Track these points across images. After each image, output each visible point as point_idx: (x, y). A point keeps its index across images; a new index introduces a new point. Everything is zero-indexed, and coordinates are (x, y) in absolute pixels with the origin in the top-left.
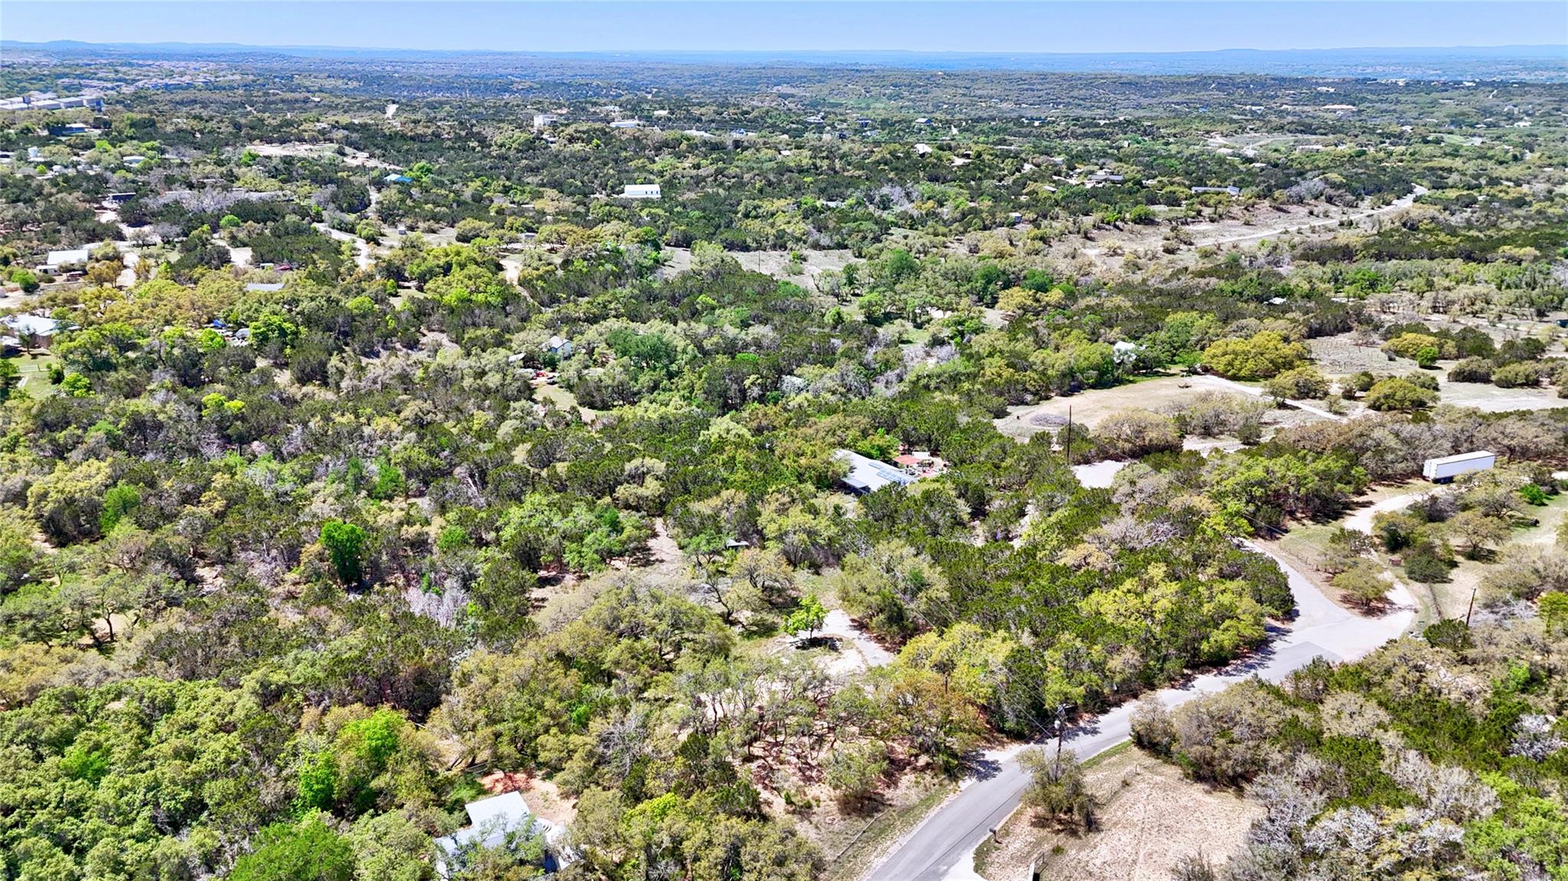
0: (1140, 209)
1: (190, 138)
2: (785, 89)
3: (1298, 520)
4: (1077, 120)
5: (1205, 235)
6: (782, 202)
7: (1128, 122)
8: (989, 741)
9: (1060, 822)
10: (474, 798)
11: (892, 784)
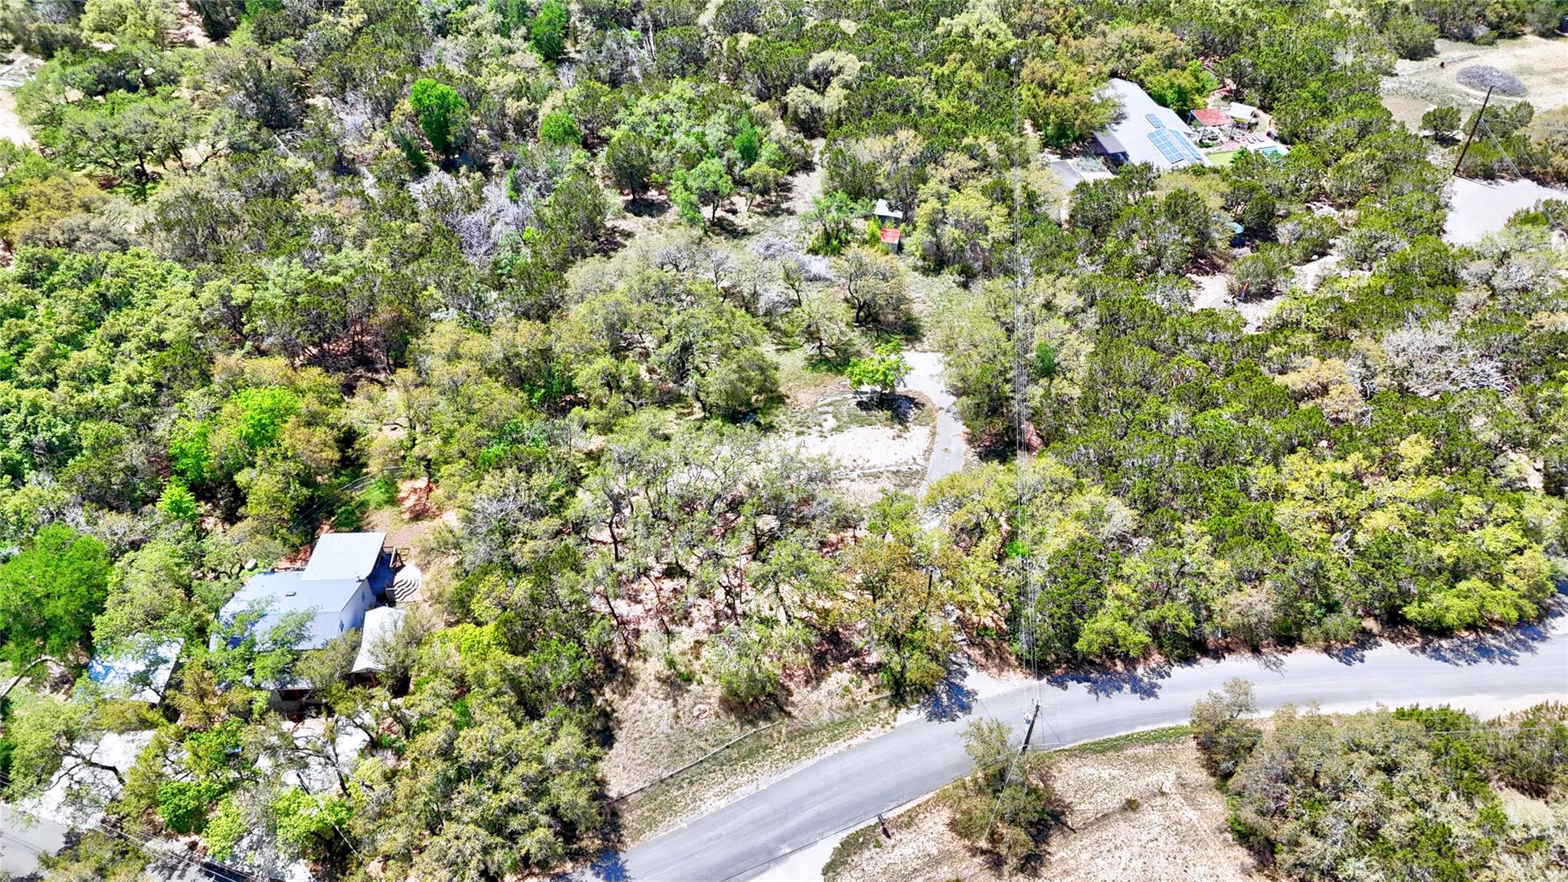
9: (991, 834)
10: (379, 506)
11: (814, 679)
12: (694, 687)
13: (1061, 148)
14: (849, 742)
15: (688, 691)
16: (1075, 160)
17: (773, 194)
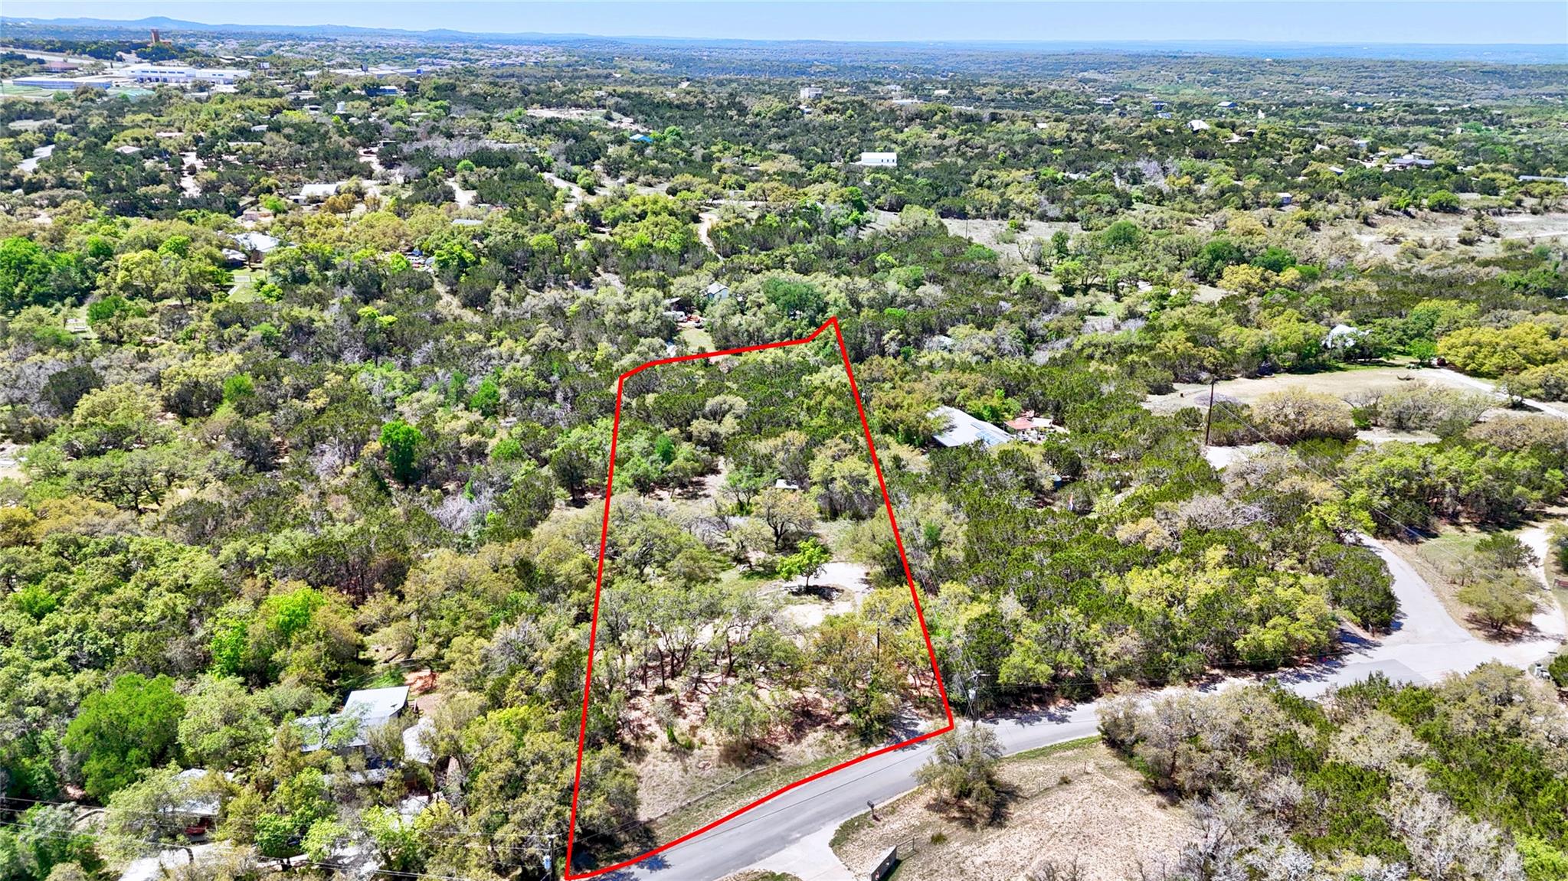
0: (1442, 195)
1: (482, 101)
2: (1090, 74)
3: (1457, 525)
4: (1410, 106)
5: (1519, 227)
6: (1022, 173)
7: (1473, 110)
8: (931, 711)
9: (961, 809)
11: (795, 738)
12: (696, 751)
15: (691, 755)
17: (690, 487)
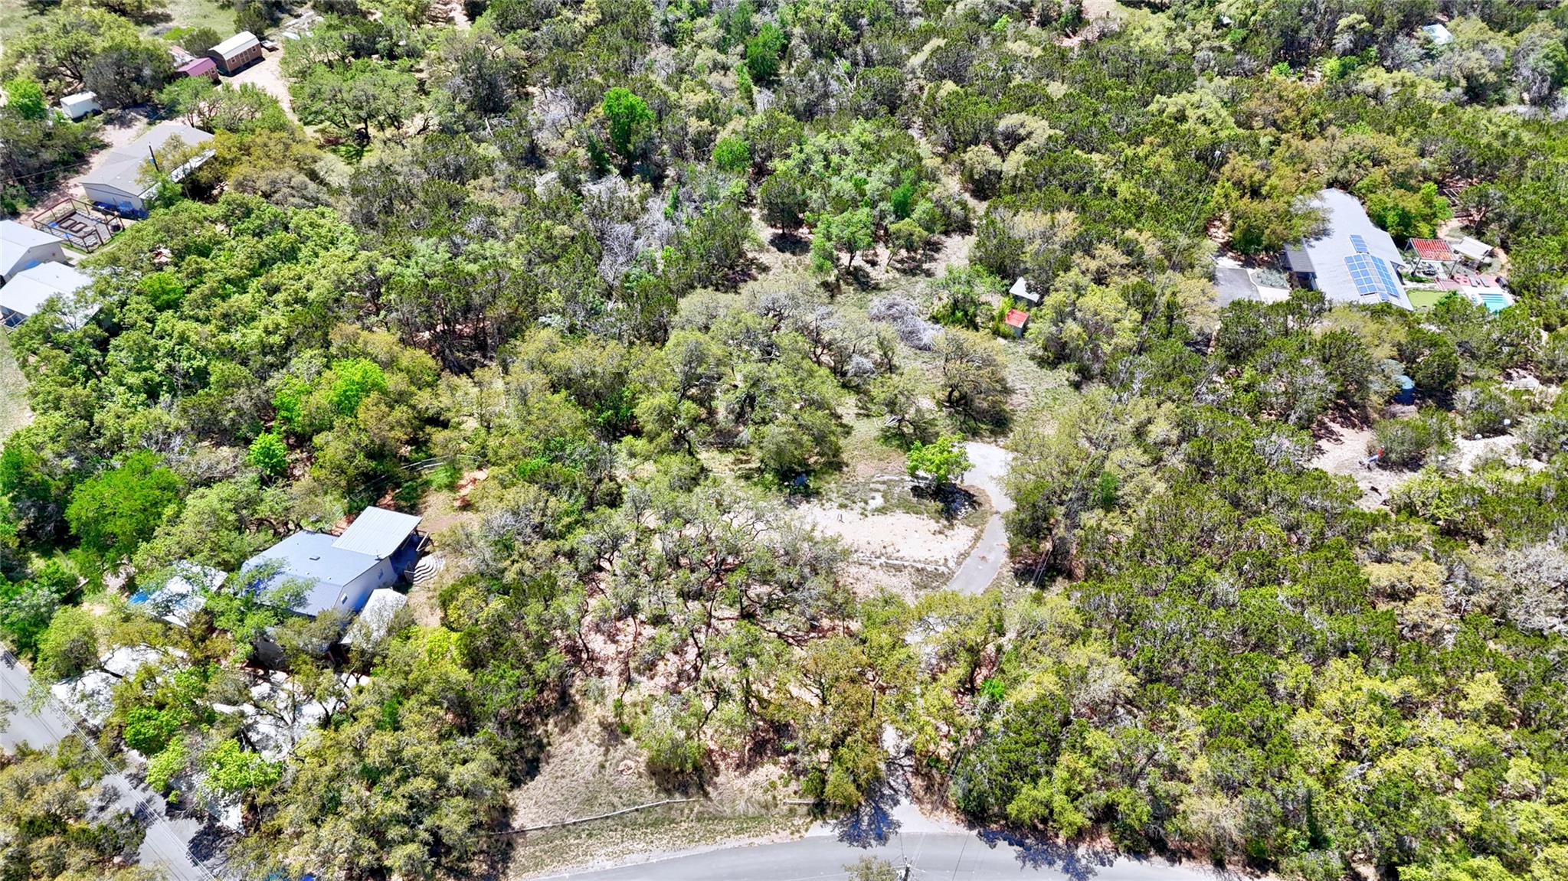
10: (440, 488)
11: (746, 765)
12: (630, 741)
13: (1247, 254)
14: (753, 840)
15: (623, 743)
16: (1258, 270)
17: (921, 251)
